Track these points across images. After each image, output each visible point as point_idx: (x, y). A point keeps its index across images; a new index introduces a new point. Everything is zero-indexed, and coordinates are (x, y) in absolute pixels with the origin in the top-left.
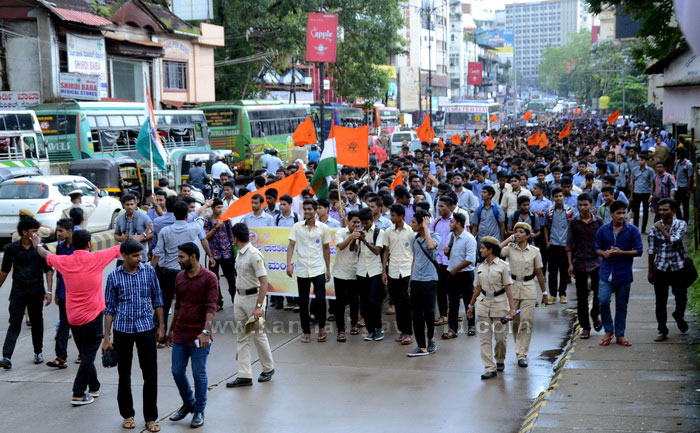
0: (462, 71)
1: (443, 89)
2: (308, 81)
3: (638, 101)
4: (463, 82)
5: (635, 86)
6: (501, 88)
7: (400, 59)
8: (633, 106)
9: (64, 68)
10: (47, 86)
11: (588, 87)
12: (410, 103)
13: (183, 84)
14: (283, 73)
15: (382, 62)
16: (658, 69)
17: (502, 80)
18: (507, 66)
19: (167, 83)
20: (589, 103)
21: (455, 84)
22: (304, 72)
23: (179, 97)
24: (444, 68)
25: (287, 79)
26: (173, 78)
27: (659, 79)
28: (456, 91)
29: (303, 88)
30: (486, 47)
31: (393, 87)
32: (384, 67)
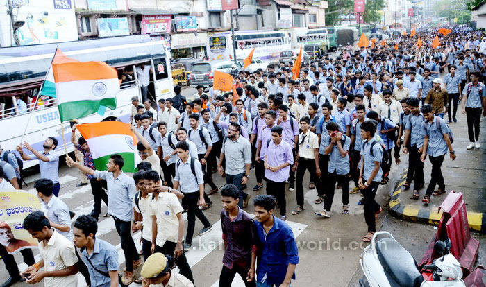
0: (406, 12)
1: (399, 18)
2: (355, 17)
3: (468, 20)
4: (406, 15)
5: (467, 14)
6: (420, 16)
7: (385, 9)
8: (466, 21)
9: (279, 19)
10: (275, 25)
11: (450, 16)
12: (389, 23)
13: (315, 21)
14: (347, 15)
15: (379, 10)
16: (475, 9)
17: (420, 14)
18: (421, 9)
19: (310, 21)
20: (450, 21)
21: (404, 16)
22: (353, 14)
23: (313, 25)
24: (400, 11)
25: (348, 17)
26: (312, 19)
27: (475, 13)
28: (404, 18)
29: (353, 19)
30: (415, 3)
31: (383, 17)
32: (379, 12)
